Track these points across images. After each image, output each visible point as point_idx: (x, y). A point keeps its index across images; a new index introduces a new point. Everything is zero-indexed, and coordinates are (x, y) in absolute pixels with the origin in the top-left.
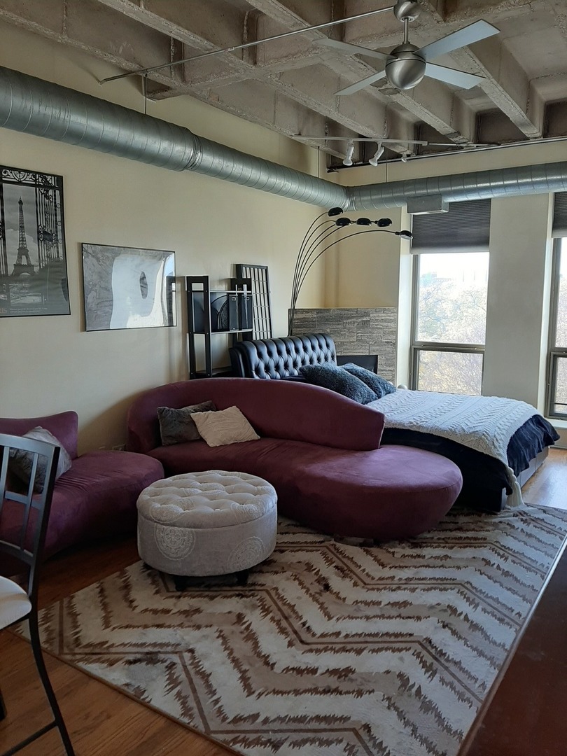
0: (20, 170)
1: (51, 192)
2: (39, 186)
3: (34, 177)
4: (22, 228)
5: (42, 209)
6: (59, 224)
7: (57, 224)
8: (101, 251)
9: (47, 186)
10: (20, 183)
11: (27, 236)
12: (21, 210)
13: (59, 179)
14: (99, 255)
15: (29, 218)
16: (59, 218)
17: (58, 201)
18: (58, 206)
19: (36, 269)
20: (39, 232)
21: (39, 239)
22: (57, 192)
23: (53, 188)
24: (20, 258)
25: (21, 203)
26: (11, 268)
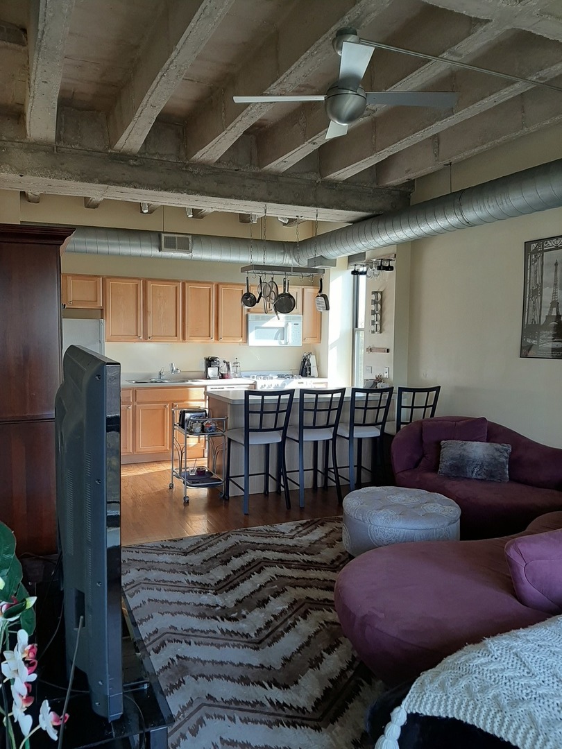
0: (557, 238)
4: (555, 284)
10: (557, 248)
11: (559, 291)
12: (556, 271)
24: (551, 310)
25: (556, 264)
26: (543, 319)
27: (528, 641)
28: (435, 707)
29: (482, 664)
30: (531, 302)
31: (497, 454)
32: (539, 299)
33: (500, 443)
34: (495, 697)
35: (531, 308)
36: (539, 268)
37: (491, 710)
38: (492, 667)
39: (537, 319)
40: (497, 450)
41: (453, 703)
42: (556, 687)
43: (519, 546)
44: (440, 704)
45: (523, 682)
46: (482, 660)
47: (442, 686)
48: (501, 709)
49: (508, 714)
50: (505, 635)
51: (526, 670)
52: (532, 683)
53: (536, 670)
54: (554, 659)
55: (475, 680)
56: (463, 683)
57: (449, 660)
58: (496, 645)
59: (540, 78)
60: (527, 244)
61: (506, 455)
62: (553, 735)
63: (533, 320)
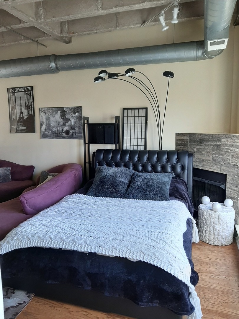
0: (20, 88)
1: (29, 92)
2: (26, 91)
3: (24, 88)
4: (21, 105)
5: (27, 99)
6: (32, 102)
7: (31, 102)
8: (47, 110)
9: (28, 91)
10: (20, 92)
11: (22, 108)
12: (21, 100)
13: (32, 87)
14: (46, 112)
15: (23, 102)
16: (32, 101)
17: (32, 95)
18: (32, 96)
19: (25, 118)
20: (26, 106)
21: (26, 108)
22: (31, 92)
23: (30, 91)
24: (20, 115)
25: (20, 98)
26: (18, 119)
27: (33, 220)
28: (7, 250)
29: (21, 230)
30: (12, 112)
31: (5, 171)
32: (15, 111)
33: (6, 167)
34: (27, 237)
35: (12, 114)
36: (14, 99)
37: (26, 241)
38: (24, 230)
39: (15, 118)
40: (6, 170)
41: (13, 245)
42: (44, 227)
43: (24, 196)
44: (8, 248)
45: (34, 230)
46: (20, 229)
47: (8, 242)
48: (29, 239)
49: (32, 239)
50: (26, 221)
51: (35, 227)
52: (37, 229)
53: (37, 226)
54: (42, 222)
55: (20, 235)
56: (16, 238)
57: (9, 234)
58: (23, 224)
59: (11, 28)
60: (8, 89)
61: (9, 171)
62: (45, 238)
63: (14, 119)
